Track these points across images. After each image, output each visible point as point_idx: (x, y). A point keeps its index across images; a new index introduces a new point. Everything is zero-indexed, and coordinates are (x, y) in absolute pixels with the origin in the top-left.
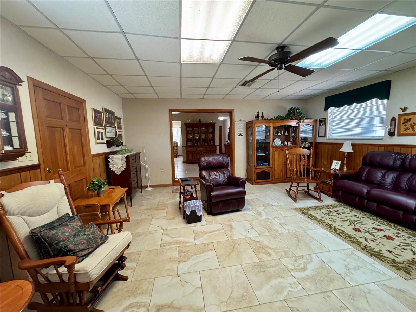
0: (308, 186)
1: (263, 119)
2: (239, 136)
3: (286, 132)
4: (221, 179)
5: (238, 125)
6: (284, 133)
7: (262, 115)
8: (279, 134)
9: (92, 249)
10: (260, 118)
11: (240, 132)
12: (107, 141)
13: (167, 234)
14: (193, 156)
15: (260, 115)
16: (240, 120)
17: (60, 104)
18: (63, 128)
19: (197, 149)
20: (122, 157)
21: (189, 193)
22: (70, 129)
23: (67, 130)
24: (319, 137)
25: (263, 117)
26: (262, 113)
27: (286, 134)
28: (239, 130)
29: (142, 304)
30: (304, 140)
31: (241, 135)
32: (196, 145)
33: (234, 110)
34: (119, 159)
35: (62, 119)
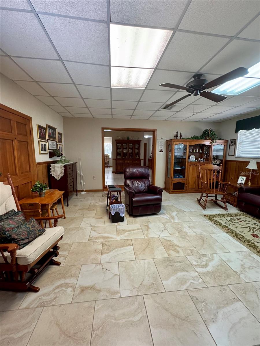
0: (216, 197)
1: (181, 138)
2: (160, 152)
3: (201, 150)
4: (142, 187)
5: (159, 143)
6: (199, 151)
7: (181, 135)
8: (195, 151)
9: (31, 239)
10: (179, 137)
11: (161, 149)
12: (49, 152)
13: (95, 231)
14: (121, 167)
15: (179, 135)
16: (161, 139)
17: (10, 120)
18: (12, 140)
19: (124, 162)
20: (61, 166)
21: (115, 197)
22: (18, 141)
23: (16, 142)
24: (229, 155)
25: (181, 136)
26: (181, 133)
27: (201, 152)
28: (160, 147)
29: (70, 285)
30: (215, 158)
31: (161, 151)
32: (124, 158)
33: (156, 129)
34: (58, 167)
35: (12, 133)
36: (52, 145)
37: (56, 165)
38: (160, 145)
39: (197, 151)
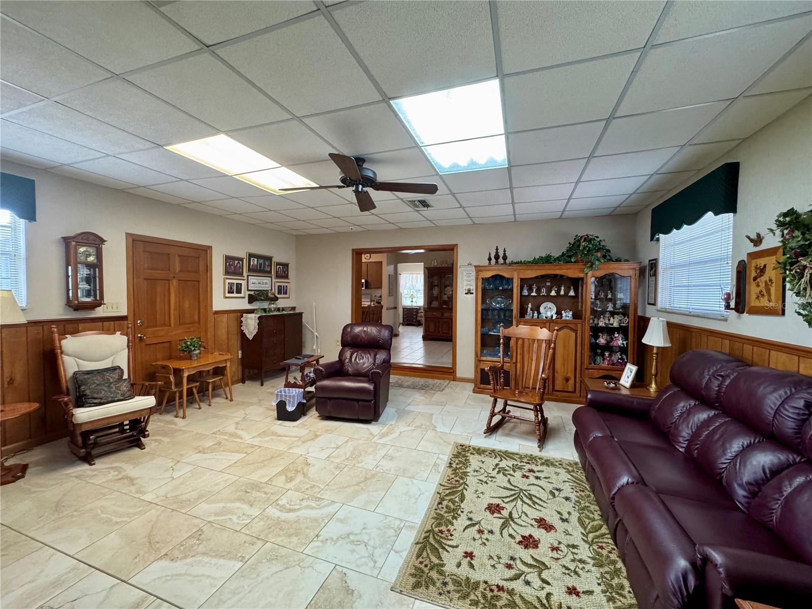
1: (505, 263)
2: (466, 294)
3: (572, 290)
5: (465, 274)
6: (567, 292)
7: (505, 254)
8: (553, 293)
10: (501, 261)
11: (469, 287)
12: (250, 295)
14: (436, 326)
15: (501, 254)
16: (469, 265)
18: (169, 280)
19: (443, 314)
20: (255, 317)
22: (179, 280)
23: (175, 282)
24: (648, 304)
25: (505, 258)
26: (505, 251)
27: (572, 293)
28: (465, 283)
30: (621, 310)
31: (469, 292)
32: (444, 306)
33: (456, 245)
34: (252, 319)
35: (169, 270)
36: (260, 283)
37: (249, 315)
38: (465, 278)
39: (562, 293)
